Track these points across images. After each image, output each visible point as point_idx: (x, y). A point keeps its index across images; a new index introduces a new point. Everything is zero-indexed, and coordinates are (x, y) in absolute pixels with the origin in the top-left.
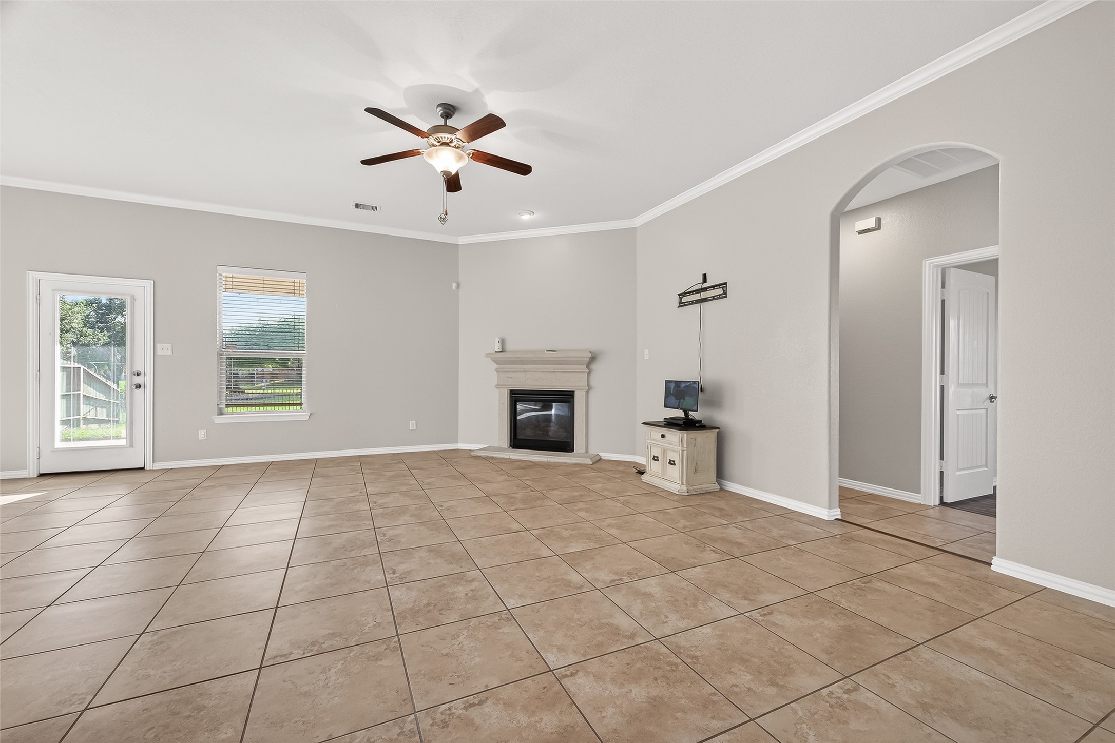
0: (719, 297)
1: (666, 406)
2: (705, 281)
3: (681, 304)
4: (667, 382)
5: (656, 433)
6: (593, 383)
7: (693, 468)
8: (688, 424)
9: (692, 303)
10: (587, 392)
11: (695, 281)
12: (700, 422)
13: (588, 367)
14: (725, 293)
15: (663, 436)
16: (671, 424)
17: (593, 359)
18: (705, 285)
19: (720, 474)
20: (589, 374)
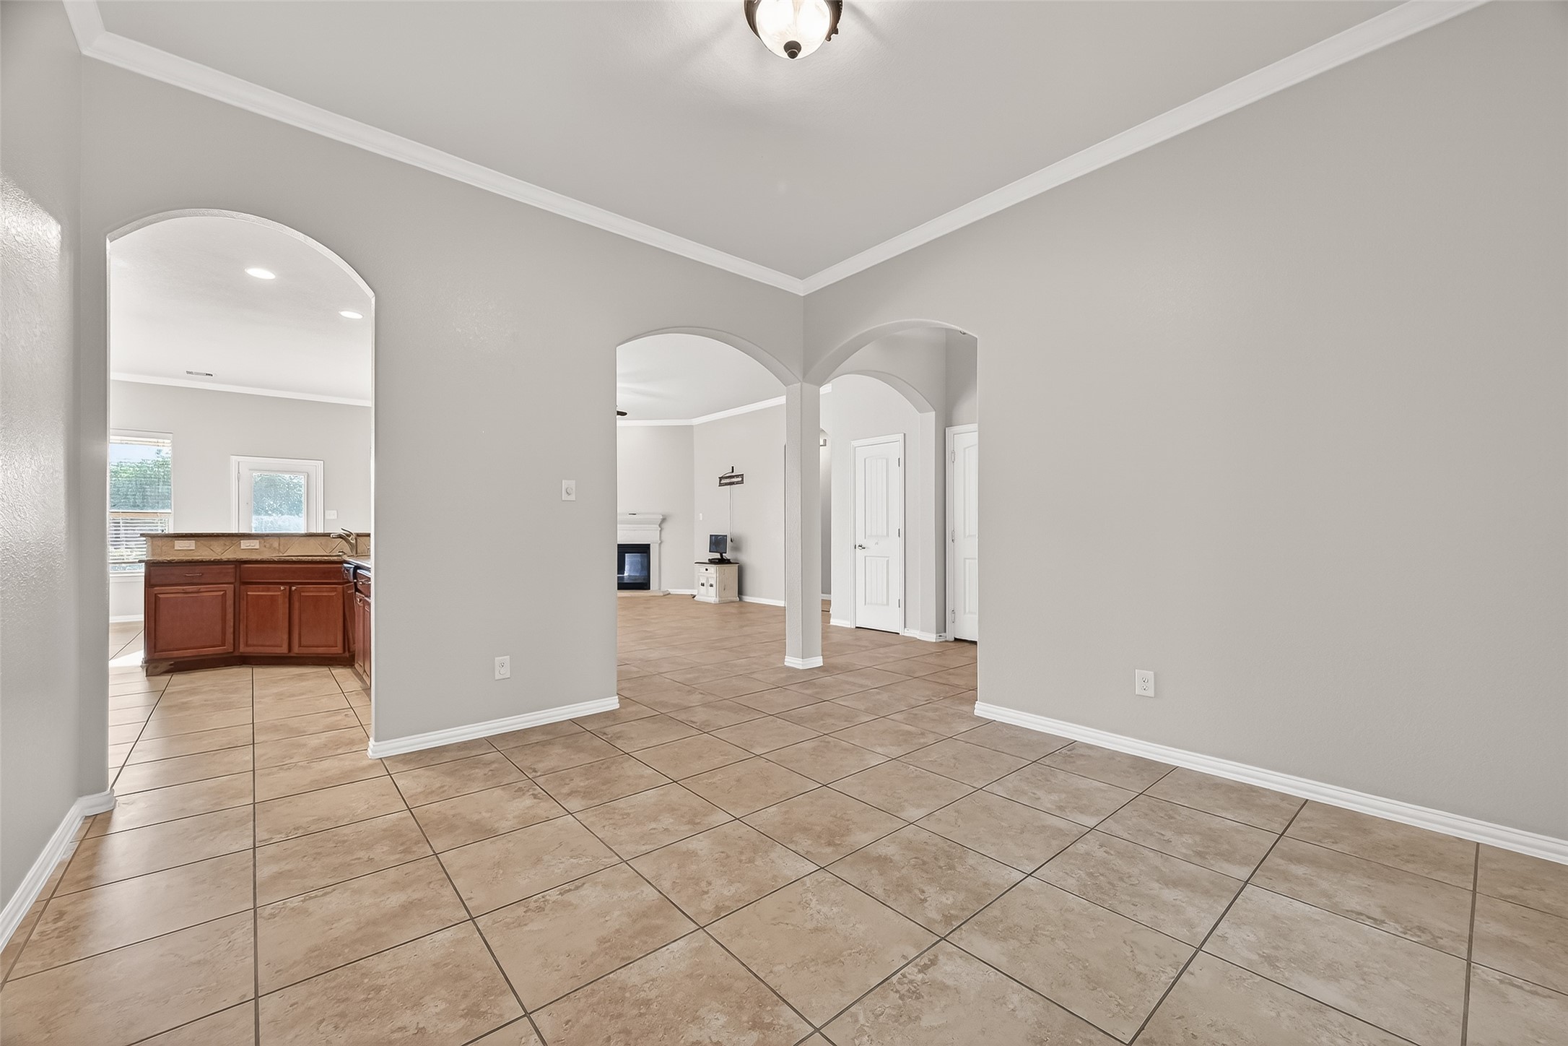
0: (738, 483)
1: (710, 552)
2: (733, 472)
3: (721, 485)
4: (711, 536)
5: (703, 568)
6: (663, 538)
7: (723, 588)
8: (722, 561)
9: (726, 484)
10: (660, 544)
11: (727, 471)
12: (729, 560)
13: (660, 526)
14: (743, 480)
15: (707, 570)
16: (712, 562)
17: (664, 520)
18: (733, 474)
19: (741, 592)
20: (661, 531)
